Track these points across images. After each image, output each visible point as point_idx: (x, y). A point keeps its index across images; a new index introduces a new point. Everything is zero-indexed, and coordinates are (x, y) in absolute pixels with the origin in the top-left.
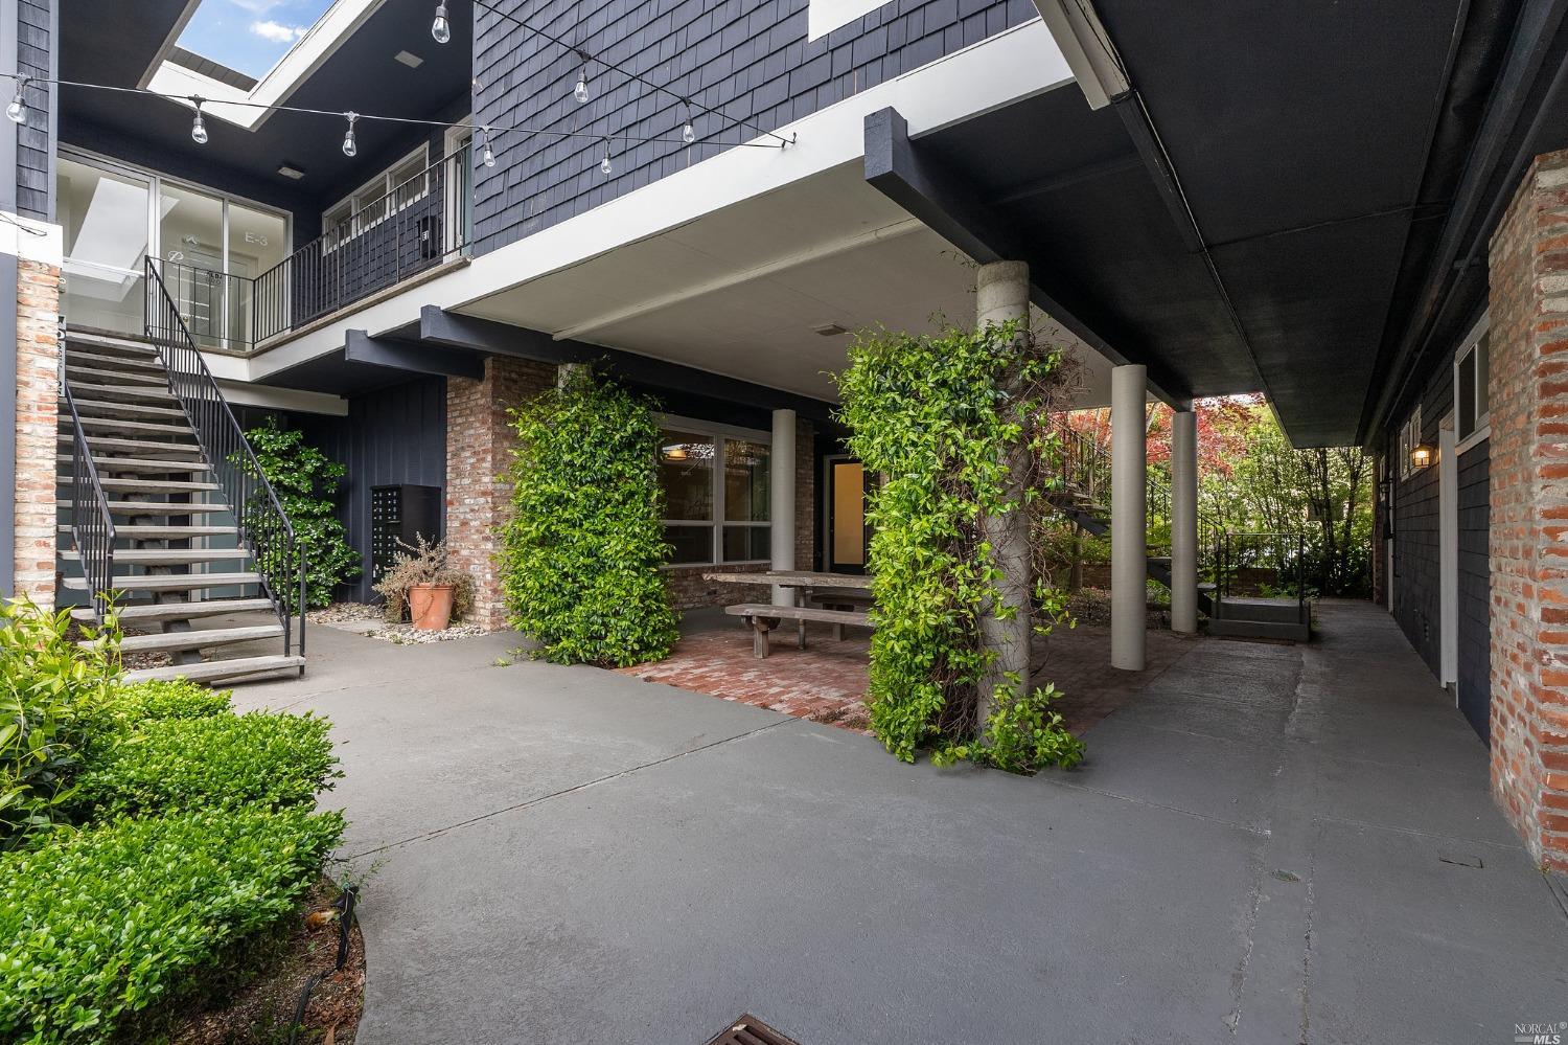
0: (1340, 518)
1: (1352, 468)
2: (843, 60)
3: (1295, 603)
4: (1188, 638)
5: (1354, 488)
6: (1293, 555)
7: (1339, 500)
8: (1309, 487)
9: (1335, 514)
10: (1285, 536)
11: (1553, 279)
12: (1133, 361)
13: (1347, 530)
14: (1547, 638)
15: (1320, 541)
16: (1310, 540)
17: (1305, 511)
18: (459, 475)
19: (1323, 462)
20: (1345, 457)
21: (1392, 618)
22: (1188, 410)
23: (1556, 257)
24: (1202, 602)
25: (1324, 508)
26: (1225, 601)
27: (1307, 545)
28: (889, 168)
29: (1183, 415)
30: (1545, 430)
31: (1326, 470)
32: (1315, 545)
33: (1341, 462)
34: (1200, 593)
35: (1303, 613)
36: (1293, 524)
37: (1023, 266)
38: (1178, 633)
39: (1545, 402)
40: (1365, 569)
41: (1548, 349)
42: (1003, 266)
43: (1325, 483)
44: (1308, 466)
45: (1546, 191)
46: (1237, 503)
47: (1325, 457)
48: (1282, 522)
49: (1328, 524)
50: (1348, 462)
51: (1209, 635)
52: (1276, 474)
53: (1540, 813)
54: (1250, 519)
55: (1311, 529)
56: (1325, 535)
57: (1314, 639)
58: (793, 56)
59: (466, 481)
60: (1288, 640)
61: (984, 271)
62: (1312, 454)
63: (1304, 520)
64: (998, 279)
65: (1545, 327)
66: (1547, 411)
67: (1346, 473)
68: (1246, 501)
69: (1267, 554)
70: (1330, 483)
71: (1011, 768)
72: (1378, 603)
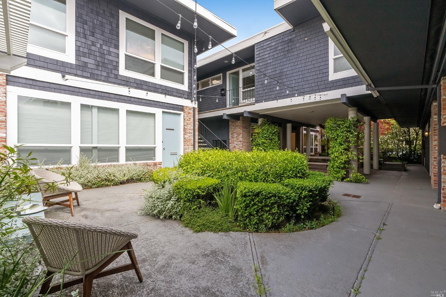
0: (413, 144)
1: (416, 133)
2: (335, 84)
3: (402, 163)
4: (377, 170)
5: (417, 137)
6: (401, 154)
7: (413, 141)
8: (405, 137)
9: (412, 144)
10: (399, 149)
11: (435, 116)
12: (368, 116)
13: (415, 148)
14: (434, 161)
15: (408, 150)
16: (406, 150)
17: (404, 143)
18: (233, 138)
19: (409, 131)
20: (415, 130)
21: (425, 168)
22: (377, 122)
23: (436, 114)
24: (380, 163)
25: (409, 142)
26: (385, 163)
27: (404, 151)
28: (345, 102)
29: (376, 123)
30: (434, 135)
31: (410, 133)
32: (407, 151)
33: (413, 131)
34: (379, 161)
35: (403, 165)
36: (401, 146)
37: (356, 108)
38: (375, 169)
39: (434, 131)
40: (420, 157)
41: (434, 125)
42: (353, 108)
43: (409, 136)
44: (405, 132)
45: (434, 105)
46: (386, 141)
47: (409, 130)
48: (398, 145)
49: (410, 146)
50: (415, 131)
51: (382, 170)
52: (397, 134)
53: (434, 183)
54: (390, 145)
55: (406, 147)
56: (409, 149)
57: (405, 170)
58: (326, 82)
59: (235, 139)
60: (400, 170)
61: (350, 109)
62: (406, 129)
63: (404, 145)
64: (353, 110)
65: (434, 122)
66: (434, 133)
67: (415, 134)
68: (389, 140)
69: (394, 153)
70: (411, 136)
71: (356, 182)
72: (423, 165)
